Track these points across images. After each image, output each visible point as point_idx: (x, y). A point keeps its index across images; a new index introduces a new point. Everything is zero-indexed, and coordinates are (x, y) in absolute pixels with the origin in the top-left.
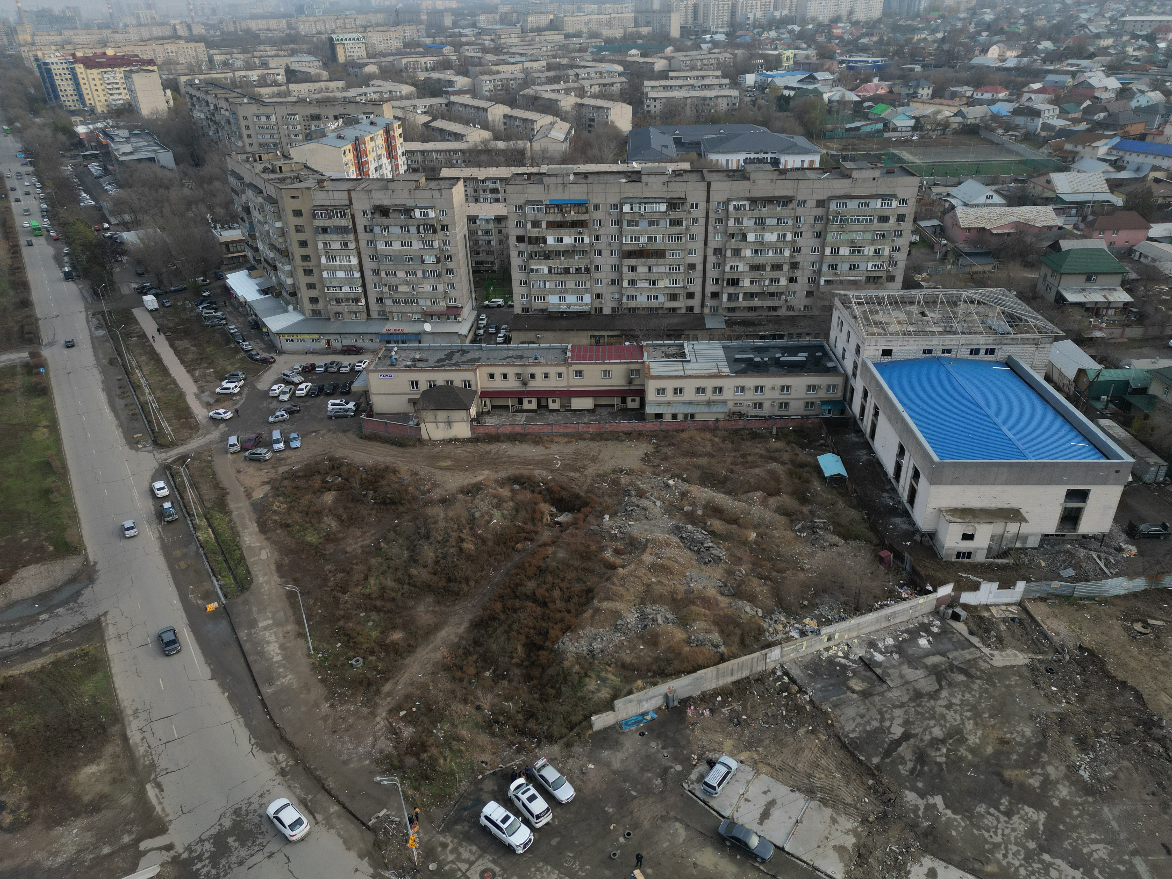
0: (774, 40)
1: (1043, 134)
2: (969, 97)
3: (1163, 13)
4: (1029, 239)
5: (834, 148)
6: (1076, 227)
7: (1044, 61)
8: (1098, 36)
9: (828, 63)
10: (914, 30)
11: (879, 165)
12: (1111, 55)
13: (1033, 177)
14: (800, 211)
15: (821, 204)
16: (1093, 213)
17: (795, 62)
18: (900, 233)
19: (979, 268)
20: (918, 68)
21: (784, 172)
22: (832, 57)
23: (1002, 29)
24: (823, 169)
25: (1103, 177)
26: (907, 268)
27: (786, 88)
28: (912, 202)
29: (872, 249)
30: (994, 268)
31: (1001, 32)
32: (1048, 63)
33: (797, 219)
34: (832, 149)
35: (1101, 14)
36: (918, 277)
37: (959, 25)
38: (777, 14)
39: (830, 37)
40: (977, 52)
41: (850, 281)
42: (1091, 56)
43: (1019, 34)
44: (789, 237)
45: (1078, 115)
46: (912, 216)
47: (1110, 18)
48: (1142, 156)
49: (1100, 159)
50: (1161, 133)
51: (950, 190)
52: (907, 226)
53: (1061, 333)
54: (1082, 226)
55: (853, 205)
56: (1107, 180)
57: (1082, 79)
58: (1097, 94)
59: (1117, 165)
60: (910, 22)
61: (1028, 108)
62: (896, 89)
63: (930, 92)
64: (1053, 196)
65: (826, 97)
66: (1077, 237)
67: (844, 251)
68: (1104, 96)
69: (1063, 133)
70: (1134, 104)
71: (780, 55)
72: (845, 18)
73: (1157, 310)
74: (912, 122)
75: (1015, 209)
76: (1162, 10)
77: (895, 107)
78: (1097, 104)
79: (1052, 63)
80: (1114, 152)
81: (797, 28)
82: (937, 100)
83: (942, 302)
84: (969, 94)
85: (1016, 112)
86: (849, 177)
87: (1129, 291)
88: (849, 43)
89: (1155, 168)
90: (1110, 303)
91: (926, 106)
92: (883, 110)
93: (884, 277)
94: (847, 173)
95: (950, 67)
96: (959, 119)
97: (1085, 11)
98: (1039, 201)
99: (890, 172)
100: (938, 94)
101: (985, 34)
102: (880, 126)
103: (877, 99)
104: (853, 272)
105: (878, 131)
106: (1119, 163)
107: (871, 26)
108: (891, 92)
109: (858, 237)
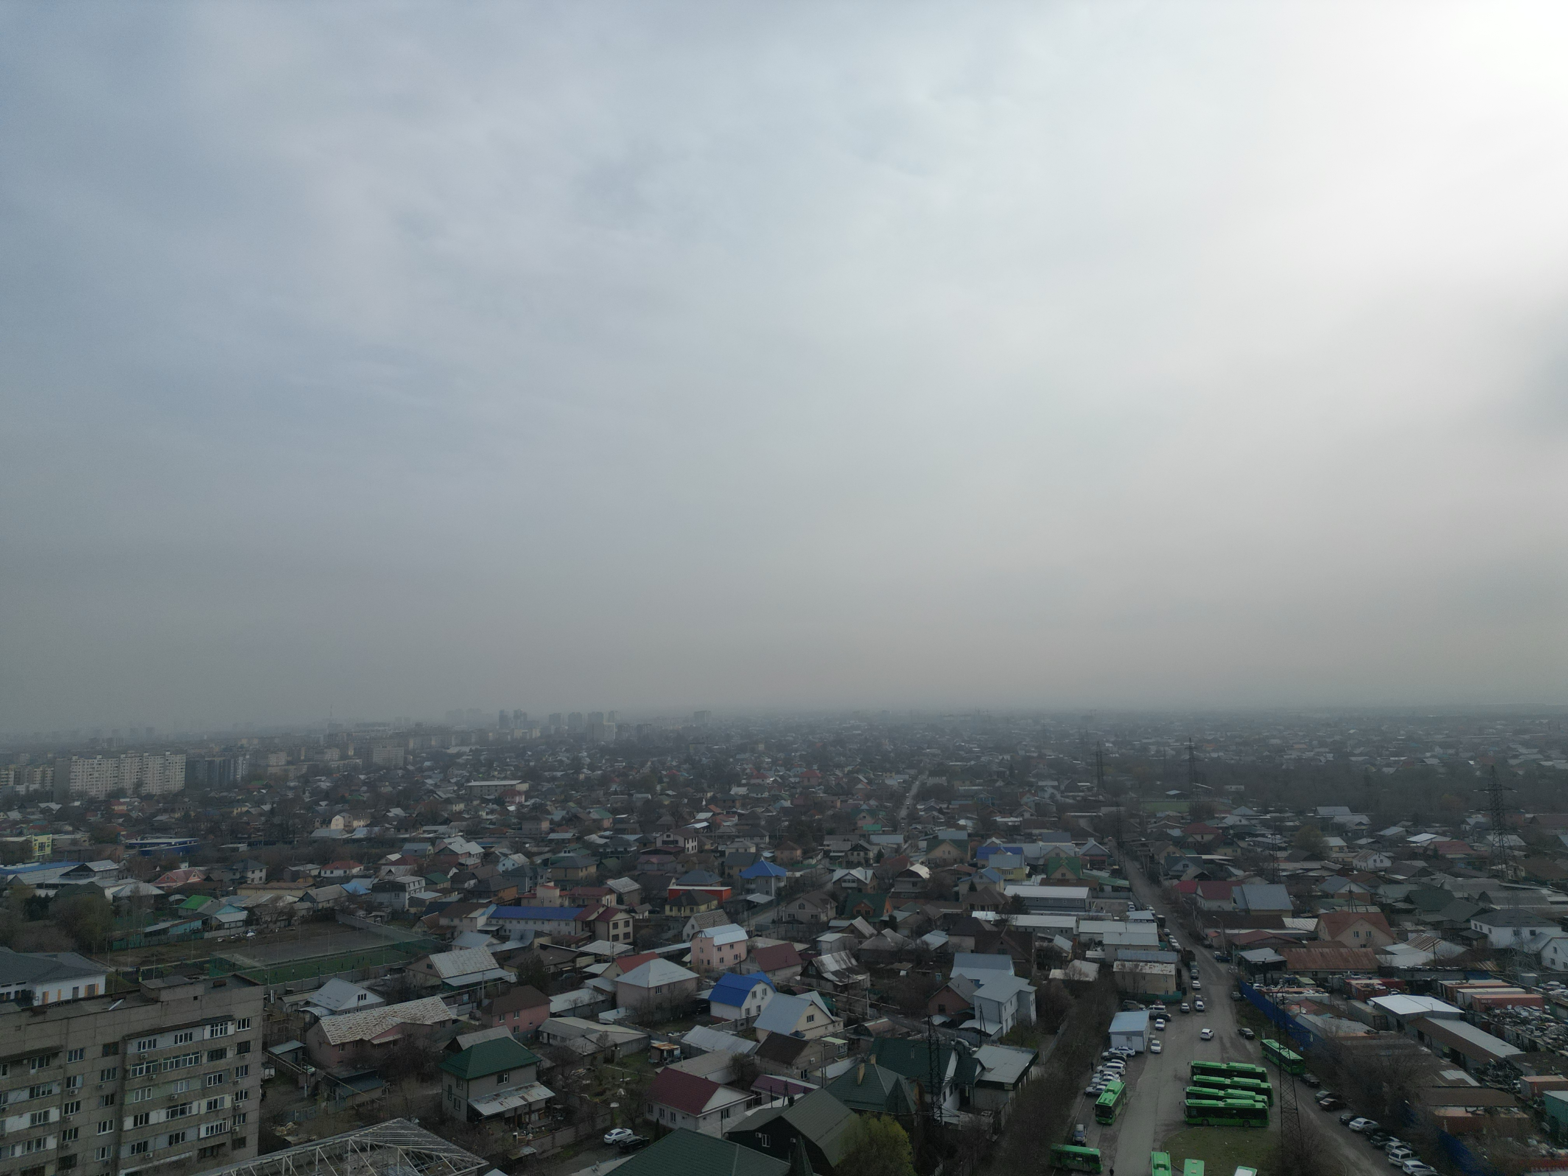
0: (15, 823)
1: (413, 910)
2: (315, 877)
3: (505, 778)
4: (421, 1043)
5: (128, 963)
6: (472, 1017)
7: (398, 829)
8: (448, 801)
9: (109, 849)
10: (233, 803)
11: (202, 977)
12: (465, 819)
13: (411, 963)
14: (73, 1068)
15: (110, 1049)
16: (487, 996)
17: (54, 851)
18: (245, 1070)
19: (365, 1097)
20: (243, 847)
21: (43, 1009)
22: (114, 840)
23: (343, 797)
24: (111, 995)
25: (489, 952)
26: (262, 1121)
27: (40, 886)
28: (257, 1022)
29: (204, 1103)
30: (384, 1092)
31: (343, 800)
32: (402, 831)
33: (69, 1082)
34: (125, 965)
35: (446, 780)
36: (280, 1131)
37: (290, 795)
38: (21, 789)
39: (110, 816)
40: (317, 824)
41: (170, 1164)
42: (446, 822)
43: (364, 802)
44: (54, 1115)
45: (447, 885)
46: (260, 1042)
47: (456, 784)
48: (523, 922)
49: (481, 931)
50: (534, 896)
51: (307, 996)
52: (255, 1057)
53: (485, 1163)
54: (478, 1014)
55: (166, 1042)
56: (494, 954)
57: (442, 846)
58: (462, 861)
59: (501, 935)
60: (225, 794)
61: (389, 882)
62: (215, 876)
63: (263, 874)
64: (439, 983)
65: (109, 893)
66: (476, 1029)
67: (158, 1116)
68: (470, 862)
69: (434, 906)
70: (501, 868)
71: (28, 842)
72: (130, 792)
73: (582, 1099)
74: (243, 915)
75: (397, 1007)
76: (503, 775)
77: (216, 898)
78: (464, 872)
79: (406, 830)
80: (494, 921)
81: (55, 806)
82: (274, 884)
83: (321, 1160)
84: (315, 873)
85: (376, 889)
86: (156, 1001)
87: (548, 1084)
88: (138, 821)
89: (538, 934)
90: (530, 1104)
91: (260, 893)
92: (201, 904)
93: (229, 1143)
94: (153, 995)
95: (286, 843)
96: (307, 905)
97: (430, 777)
98: (424, 992)
99: (219, 985)
100: (274, 876)
101: (323, 803)
102: (198, 924)
103: (188, 890)
104: (175, 1147)
105: (195, 932)
106: (502, 933)
107: (170, 801)
108: (208, 879)
109: (180, 1089)
